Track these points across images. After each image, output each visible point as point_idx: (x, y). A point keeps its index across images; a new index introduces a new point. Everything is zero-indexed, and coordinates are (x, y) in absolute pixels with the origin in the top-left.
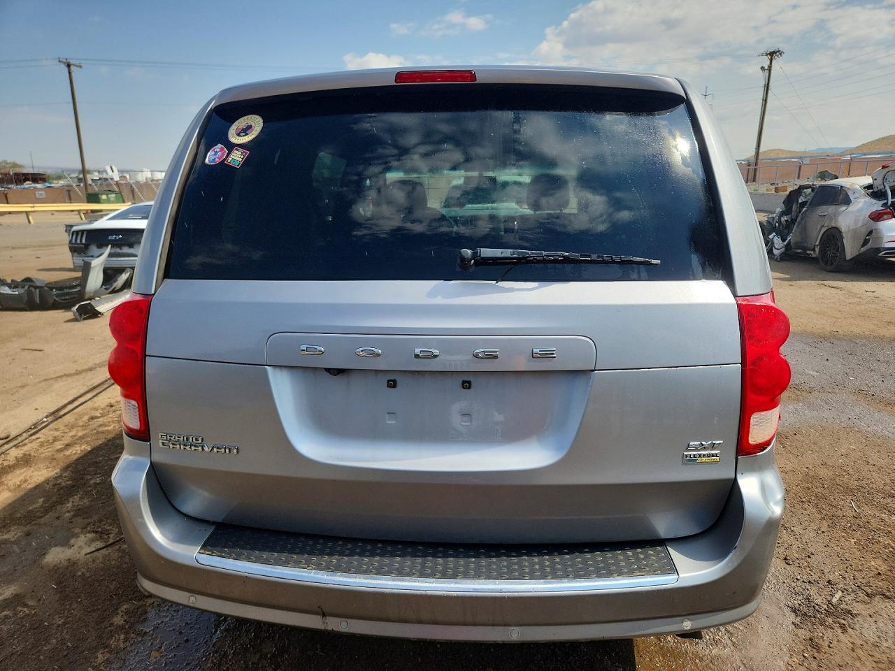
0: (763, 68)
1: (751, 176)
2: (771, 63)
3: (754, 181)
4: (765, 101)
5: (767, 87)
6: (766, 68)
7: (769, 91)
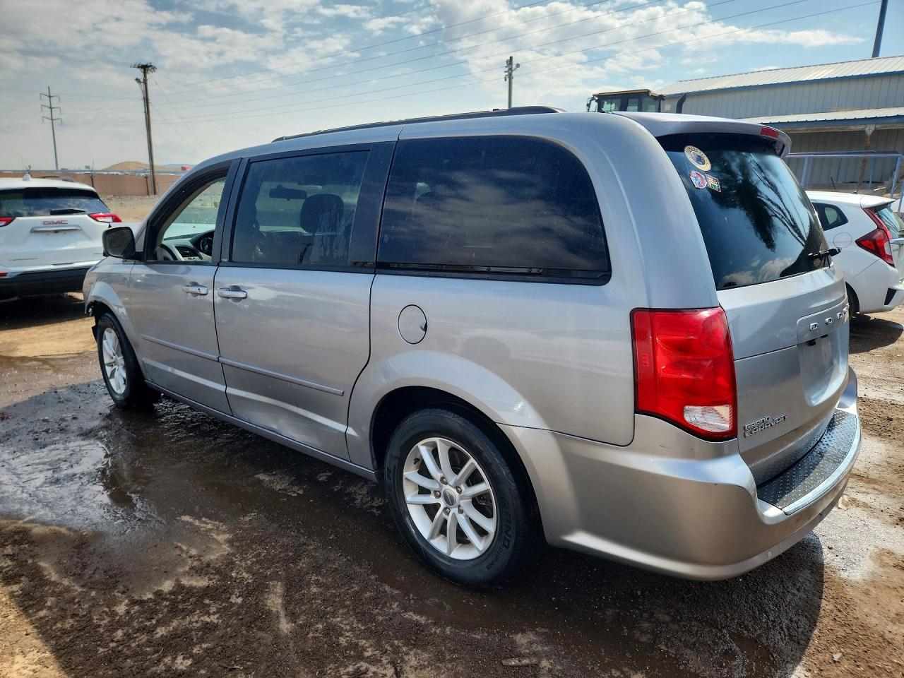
0: (137, 80)
1: (151, 189)
2: (145, 76)
3: (155, 193)
4: (147, 113)
5: (146, 100)
6: (142, 80)
7: (150, 105)
